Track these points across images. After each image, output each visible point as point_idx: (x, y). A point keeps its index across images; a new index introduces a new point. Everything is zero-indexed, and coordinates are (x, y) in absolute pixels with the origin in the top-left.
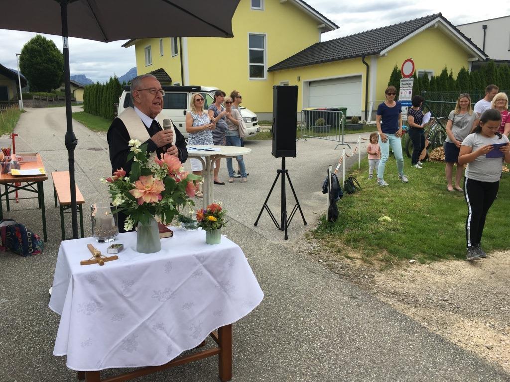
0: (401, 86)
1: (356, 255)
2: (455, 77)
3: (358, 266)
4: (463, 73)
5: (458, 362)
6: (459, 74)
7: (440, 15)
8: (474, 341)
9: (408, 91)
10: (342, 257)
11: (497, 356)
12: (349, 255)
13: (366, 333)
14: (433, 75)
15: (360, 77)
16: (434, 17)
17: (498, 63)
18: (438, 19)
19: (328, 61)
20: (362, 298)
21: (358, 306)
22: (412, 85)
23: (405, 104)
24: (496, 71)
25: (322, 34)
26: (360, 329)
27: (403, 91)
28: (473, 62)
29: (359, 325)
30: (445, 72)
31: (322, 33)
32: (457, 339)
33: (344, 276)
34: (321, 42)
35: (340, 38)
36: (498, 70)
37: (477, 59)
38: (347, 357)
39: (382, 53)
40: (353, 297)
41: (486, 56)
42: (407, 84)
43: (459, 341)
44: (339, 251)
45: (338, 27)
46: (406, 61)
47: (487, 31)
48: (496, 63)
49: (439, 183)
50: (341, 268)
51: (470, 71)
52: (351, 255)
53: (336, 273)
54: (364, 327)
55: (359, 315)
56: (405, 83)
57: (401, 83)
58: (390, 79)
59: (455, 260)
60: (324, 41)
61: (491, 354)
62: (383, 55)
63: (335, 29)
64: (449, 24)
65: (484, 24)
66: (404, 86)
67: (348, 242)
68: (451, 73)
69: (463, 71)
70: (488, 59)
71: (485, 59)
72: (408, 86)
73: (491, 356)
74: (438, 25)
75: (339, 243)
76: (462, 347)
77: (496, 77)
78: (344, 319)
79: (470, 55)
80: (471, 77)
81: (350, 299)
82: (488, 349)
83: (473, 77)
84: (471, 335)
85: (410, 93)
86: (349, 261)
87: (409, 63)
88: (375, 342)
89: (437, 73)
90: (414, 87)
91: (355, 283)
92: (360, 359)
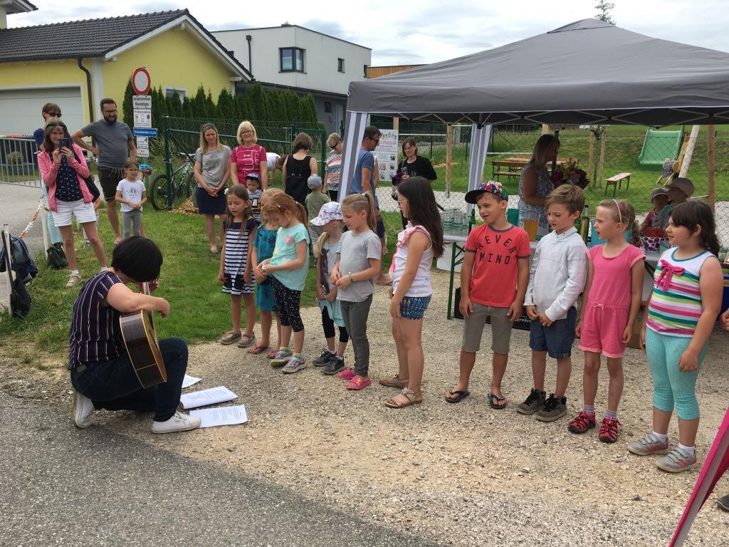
0: (134, 106)
1: (56, 363)
2: (215, 100)
3: (59, 378)
4: (224, 96)
5: (188, 481)
6: (220, 97)
7: (186, 12)
8: (214, 445)
9: (146, 115)
10: (33, 369)
11: (239, 458)
12: (45, 365)
13: (57, 479)
14: (187, 96)
15: (77, 89)
16: (179, 14)
17: (266, 87)
18: (184, 17)
19: (22, 61)
20: (58, 427)
21: (49, 440)
22: (150, 106)
23: (143, 132)
24: (264, 96)
25: (7, 16)
26: (47, 476)
27: (139, 115)
28: (236, 83)
29: (45, 471)
30: (201, 92)
31: (8, 13)
32: (192, 449)
33: (33, 398)
34: (8, 28)
35: (40, 26)
36: (266, 96)
37: (240, 79)
38: (19, 525)
39: (108, 56)
40: (43, 429)
41: (251, 76)
42: (143, 104)
43: (193, 451)
44: (27, 362)
45: (35, 8)
46: (137, 71)
47: (251, 43)
48: (263, 87)
49: (193, 243)
50: (29, 387)
51: (233, 94)
52: (48, 362)
53: (19, 397)
54: (54, 470)
55: (48, 454)
56: (140, 102)
57: (134, 102)
58: (125, 97)
59: (204, 343)
60: (14, 27)
61: (232, 457)
62: (111, 60)
63: (30, 10)
64: (201, 26)
65: (248, 33)
66: (139, 107)
67: (43, 344)
68: (210, 95)
69: (224, 92)
70: (253, 80)
71: (250, 79)
72: (144, 107)
73: (232, 460)
74: (186, 26)
75: (29, 349)
76: (197, 459)
77: (265, 105)
78: (20, 467)
79: (231, 73)
80: (236, 103)
81: (36, 433)
82: (230, 451)
83: (238, 102)
84: (211, 439)
85: (148, 117)
86: (43, 373)
87: (141, 74)
88: (68, 488)
89: (191, 94)
90: (152, 109)
91: (51, 405)
92: (41, 522)
